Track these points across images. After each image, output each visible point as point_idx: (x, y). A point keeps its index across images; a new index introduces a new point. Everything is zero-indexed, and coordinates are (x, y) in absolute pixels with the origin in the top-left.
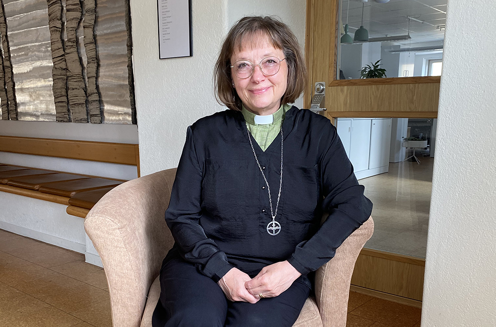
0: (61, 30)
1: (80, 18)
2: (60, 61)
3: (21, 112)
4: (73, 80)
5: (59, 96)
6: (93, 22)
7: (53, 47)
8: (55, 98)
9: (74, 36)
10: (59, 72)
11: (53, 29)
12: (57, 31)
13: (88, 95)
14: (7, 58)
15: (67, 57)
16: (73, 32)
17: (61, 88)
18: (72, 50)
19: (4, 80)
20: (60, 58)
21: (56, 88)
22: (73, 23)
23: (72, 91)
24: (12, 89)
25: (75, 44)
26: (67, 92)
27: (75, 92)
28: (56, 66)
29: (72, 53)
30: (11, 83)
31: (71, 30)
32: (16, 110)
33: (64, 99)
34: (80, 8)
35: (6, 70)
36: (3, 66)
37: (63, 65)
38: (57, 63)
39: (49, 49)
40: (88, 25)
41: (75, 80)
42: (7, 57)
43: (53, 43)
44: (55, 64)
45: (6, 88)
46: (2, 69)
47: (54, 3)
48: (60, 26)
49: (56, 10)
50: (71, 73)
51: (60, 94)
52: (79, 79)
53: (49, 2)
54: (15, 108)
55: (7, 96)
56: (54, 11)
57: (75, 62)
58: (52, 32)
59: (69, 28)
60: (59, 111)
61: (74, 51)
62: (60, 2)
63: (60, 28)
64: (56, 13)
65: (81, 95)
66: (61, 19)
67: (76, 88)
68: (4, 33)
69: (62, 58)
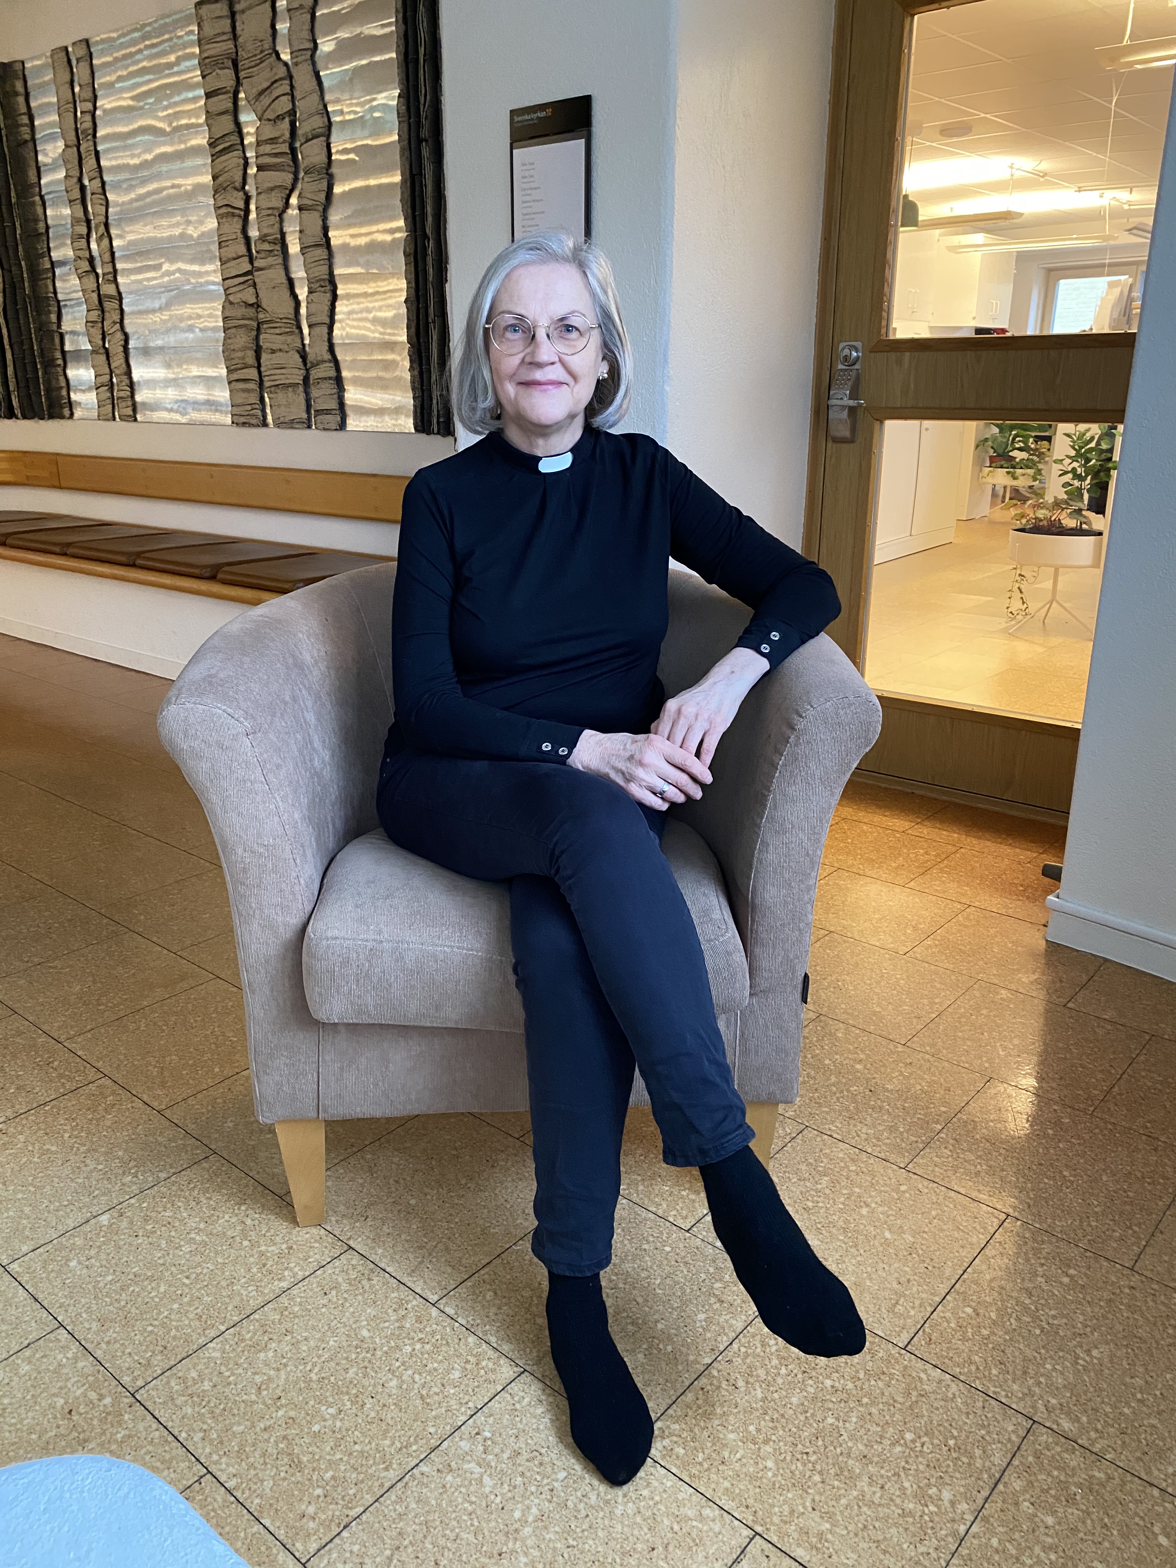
0: (242, 213)
1: (289, 187)
2: (242, 287)
3: (144, 404)
4: (272, 331)
5: (238, 366)
6: (322, 197)
7: (223, 255)
8: (230, 371)
9: (275, 229)
10: (239, 312)
11: (224, 210)
12: (233, 215)
13: (309, 365)
14: (110, 277)
15: (259, 277)
16: (272, 220)
17: (244, 349)
18: (270, 260)
19: (103, 327)
20: (242, 280)
21: (232, 347)
22: (273, 199)
23: (270, 356)
24: (122, 349)
25: (278, 247)
26: (258, 358)
27: (278, 358)
28: (231, 298)
29: (270, 267)
30: (119, 336)
31: (268, 215)
32: (132, 396)
33: (253, 373)
34: (291, 163)
35: (107, 305)
36: (99, 295)
37: (249, 296)
38: (233, 290)
39: (215, 256)
40: (310, 203)
41: (278, 331)
42: (109, 273)
43: (223, 244)
44: (228, 292)
45: (107, 345)
46: (97, 303)
47: (224, 149)
48: (241, 204)
49: (230, 167)
50: (268, 315)
51: (240, 361)
52: (288, 330)
53: (215, 147)
54: (129, 393)
55: (109, 364)
56: (226, 169)
57: (277, 289)
58: (222, 218)
59: (263, 209)
60: (240, 401)
61: (275, 262)
62: (240, 147)
63: (240, 209)
64: (231, 174)
65: (292, 366)
66: (244, 187)
67: (281, 350)
68: (102, 219)
69: (245, 278)
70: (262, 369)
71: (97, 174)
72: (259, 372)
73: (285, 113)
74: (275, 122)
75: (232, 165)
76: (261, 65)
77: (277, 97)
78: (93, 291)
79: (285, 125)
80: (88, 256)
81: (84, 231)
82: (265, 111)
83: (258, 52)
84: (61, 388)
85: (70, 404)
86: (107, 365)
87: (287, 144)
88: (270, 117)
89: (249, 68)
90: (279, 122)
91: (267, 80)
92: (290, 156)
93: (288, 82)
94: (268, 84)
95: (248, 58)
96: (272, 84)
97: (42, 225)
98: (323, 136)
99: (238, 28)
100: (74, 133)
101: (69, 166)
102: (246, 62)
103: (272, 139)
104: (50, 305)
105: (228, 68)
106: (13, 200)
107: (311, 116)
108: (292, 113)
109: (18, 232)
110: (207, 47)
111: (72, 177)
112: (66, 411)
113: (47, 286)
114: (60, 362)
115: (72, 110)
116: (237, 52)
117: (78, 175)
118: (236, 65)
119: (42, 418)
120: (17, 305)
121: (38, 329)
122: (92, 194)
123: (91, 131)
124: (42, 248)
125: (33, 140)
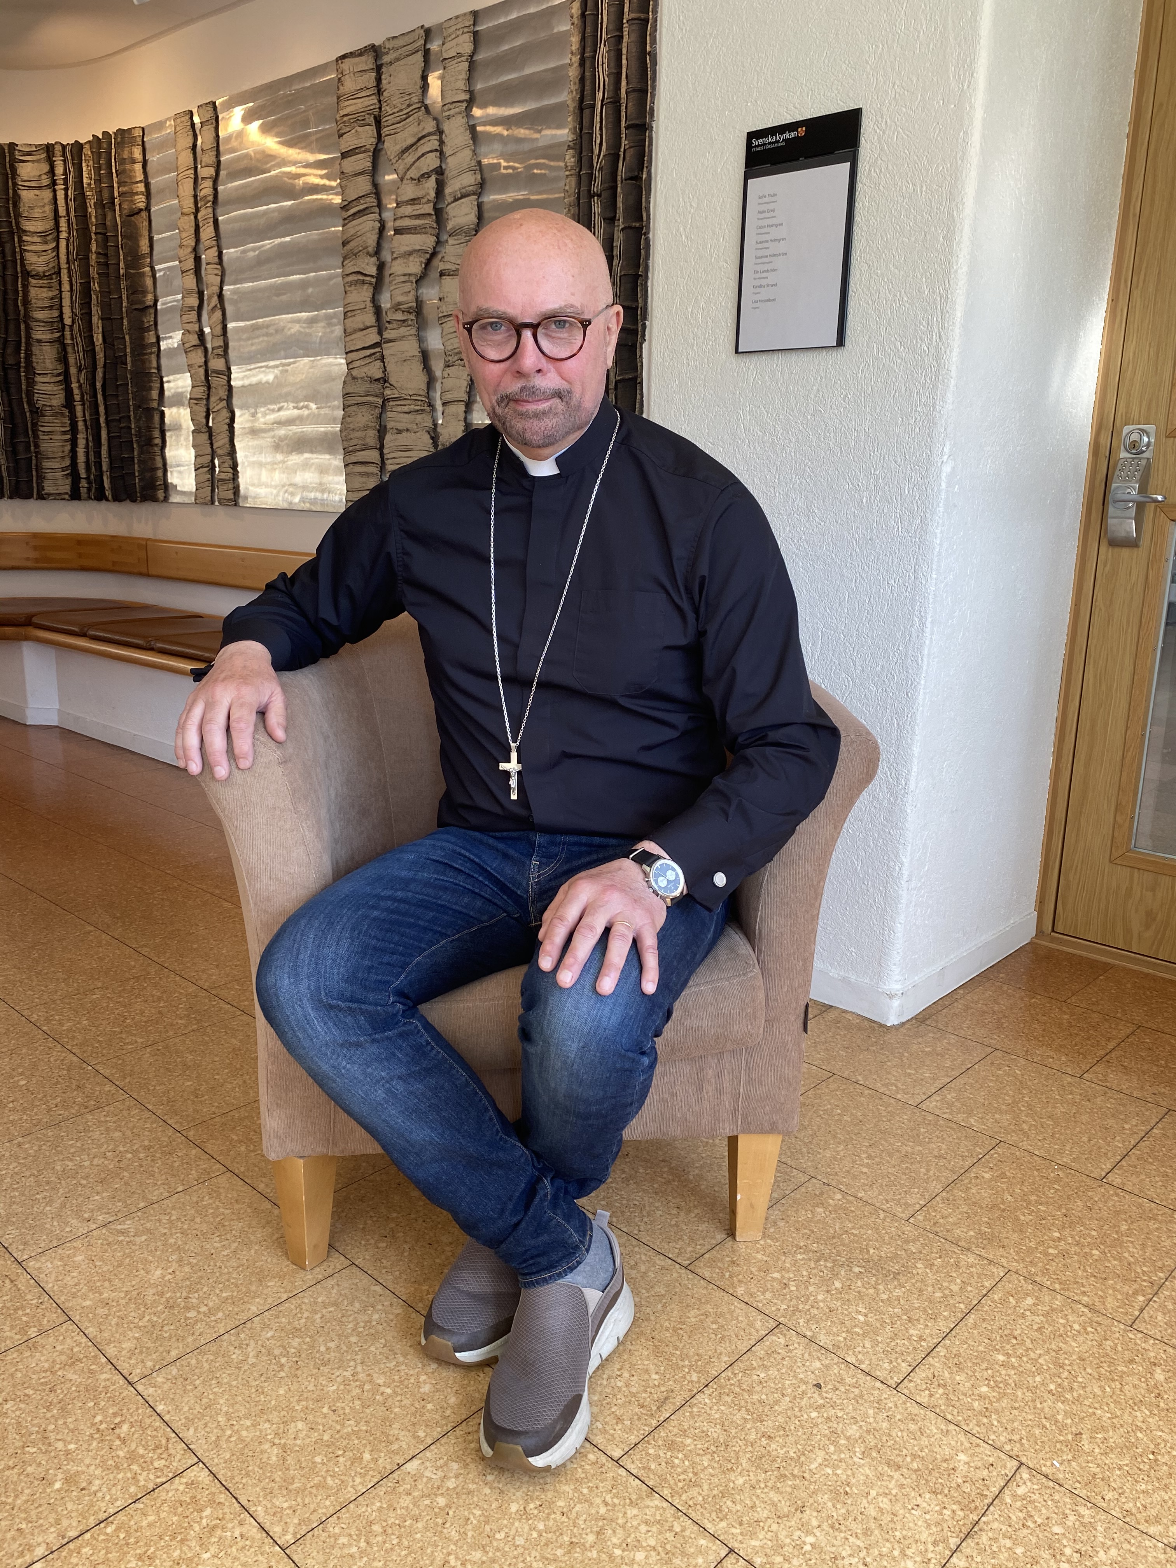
0: (374, 280)
1: (430, 251)
2: (367, 360)
4: (400, 409)
5: (357, 447)
7: (348, 326)
8: (347, 453)
9: (411, 297)
10: (362, 388)
11: (353, 277)
12: (363, 282)
14: (220, 351)
15: (388, 350)
16: (408, 287)
17: (366, 428)
18: (403, 331)
19: (207, 405)
20: (368, 352)
21: (352, 426)
22: (411, 264)
23: (395, 436)
24: (227, 427)
25: (413, 316)
26: (381, 439)
27: (404, 439)
28: (355, 373)
29: (402, 338)
30: (225, 414)
31: (404, 282)
32: (235, 479)
33: (374, 456)
34: (435, 225)
35: (214, 381)
36: (206, 371)
37: (375, 370)
38: (357, 364)
39: (338, 330)
40: (453, 267)
41: (406, 409)
42: (220, 347)
43: (349, 314)
44: (351, 367)
45: (211, 424)
46: (203, 378)
47: (359, 211)
48: (373, 271)
49: (364, 230)
50: (395, 391)
51: (360, 442)
52: (418, 408)
53: (348, 210)
54: (231, 475)
55: (211, 444)
56: (359, 234)
57: (409, 362)
58: (350, 286)
59: (398, 276)
60: (357, 485)
61: (408, 333)
62: (377, 210)
63: (372, 276)
64: (364, 238)
65: (418, 448)
66: (377, 252)
67: (408, 430)
68: (216, 289)
69: (372, 351)
70: (385, 451)
71: (214, 243)
72: (382, 455)
73: (432, 171)
74: (419, 181)
75: (367, 229)
76: (408, 120)
77: (423, 155)
78: (200, 367)
79: (431, 183)
80: (197, 329)
81: (195, 302)
82: (408, 170)
83: (404, 106)
84: (158, 468)
85: (166, 486)
86: (208, 446)
87: (432, 204)
88: (414, 177)
89: (393, 124)
90: (423, 180)
91: (414, 136)
92: (434, 217)
93: (437, 137)
94: (414, 140)
95: (394, 113)
96: (419, 139)
97: (150, 297)
98: (474, 194)
99: (384, 82)
100: (192, 200)
101: (184, 235)
102: (390, 117)
103: (414, 200)
104: (152, 381)
105: (369, 125)
106: (122, 271)
107: (460, 173)
108: (440, 172)
109: (124, 305)
110: (347, 103)
111: (187, 246)
112: (161, 494)
113: (150, 362)
114: (158, 441)
115: (192, 176)
116: (380, 108)
117: (193, 244)
118: (378, 121)
119: (134, 501)
120: (117, 381)
121: (137, 407)
122: (208, 264)
123: (211, 198)
124: (149, 322)
125: (148, 209)
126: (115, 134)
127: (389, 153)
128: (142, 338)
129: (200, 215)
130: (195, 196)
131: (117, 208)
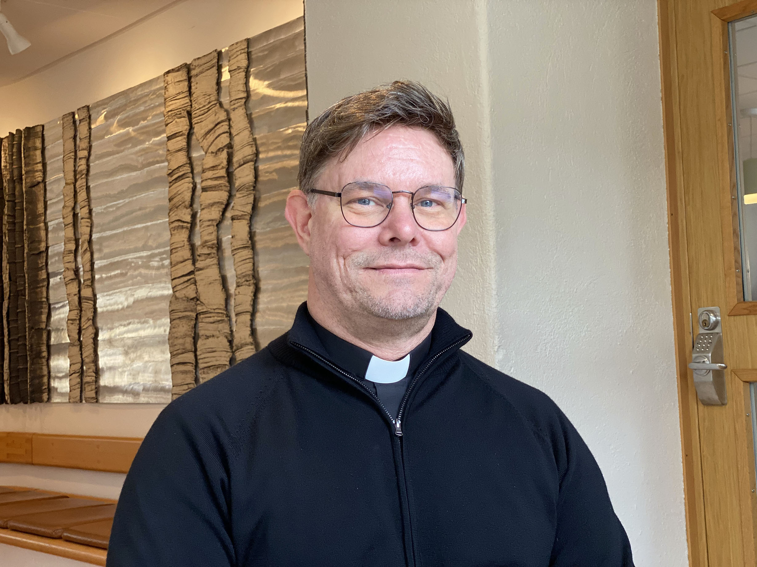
0: (189, 225)
1: (225, 202)
2: (186, 284)
3: (105, 387)
4: (207, 320)
5: (179, 351)
6: (249, 208)
7: (173, 259)
8: (173, 355)
9: (214, 236)
10: (181, 306)
11: (175, 223)
12: (182, 227)
13: (235, 348)
14: (89, 283)
15: (199, 276)
16: (213, 229)
17: (185, 336)
18: (209, 261)
19: (80, 324)
20: (186, 278)
21: (175, 335)
22: (213, 213)
23: (205, 341)
24: (92, 341)
25: (215, 251)
26: (195, 344)
27: (211, 343)
28: (177, 294)
29: (208, 267)
30: (91, 330)
31: (209, 226)
32: (97, 380)
33: (190, 357)
34: (227, 184)
35: (85, 305)
36: (80, 298)
37: (190, 292)
38: (179, 288)
39: (167, 262)
40: (239, 213)
41: (211, 320)
42: (88, 280)
43: (174, 251)
44: (175, 290)
45: (82, 339)
46: (77, 303)
47: (179, 177)
48: (188, 218)
49: (182, 190)
50: (204, 307)
51: (181, 347)
52: (219, 319)
53: (172, 176)
54: (94, 378)
55: (81, 354)
56: (179, 192)
57: (212, 285)
58: (174, 231)
59: (205, 221)
60: (179, 381)
61: (211, 263)
62: (191, 175)
63: (188, 223)
64: (183, 196)
65: (221, 349)
66: (191, 205)
67: (213, 336)
68: (87, 237)
69: (189, 277)
70: (198, 353)
71: (86, 203)
72: (196, 356)
73: (225, 146)
74: (216, 154)
75: (185, 189)
76: (208, 113)
77: (219, 135)
78: (75, 295)
79: (224, 155)
80: (74, 267)
81: (72, 247)
82: (210, 146)
83: (206, 103)
84: (43, 376)
85: (50, 390)
86: (79, 356)
87: (225, 170)
88: (213, 151)
89: (199, 116)
90: (219, 153)
91: (213, 123)
92: (226, 178)
93: (227, 123)
94: (212, 126)
95: (200, 108)
96: (216, 125)
97: (43, 245)
98: (252, 161)
99: (193, 88)
100: (73, 174)
101: (67, 199)
102: (197, 111)
103: (213, 167)
104: (42, 308)
105: (184, 117)
106: (25, 227)
107: (243, 147)
108: (230, 146)
109: (25, 251)
110: (171, 103)
111: (68, 207)
112: (45, 396)
113: (42, 293)
114: (45, 354)
115: (73, 157)
116: (191, 105)
117: (73, 205)
118: (189, 114)
119: (26, 403)
120: (17, 309)
121: (31, 328)
122: (82, 219)
123: (85, 172)
124: (42, 263)
125: (44, 181)
126: (24, 130)
127: (197, 135)
128: (37, 276)
129: (78, 184)
130: (75, 171)
131: (24, 182)
